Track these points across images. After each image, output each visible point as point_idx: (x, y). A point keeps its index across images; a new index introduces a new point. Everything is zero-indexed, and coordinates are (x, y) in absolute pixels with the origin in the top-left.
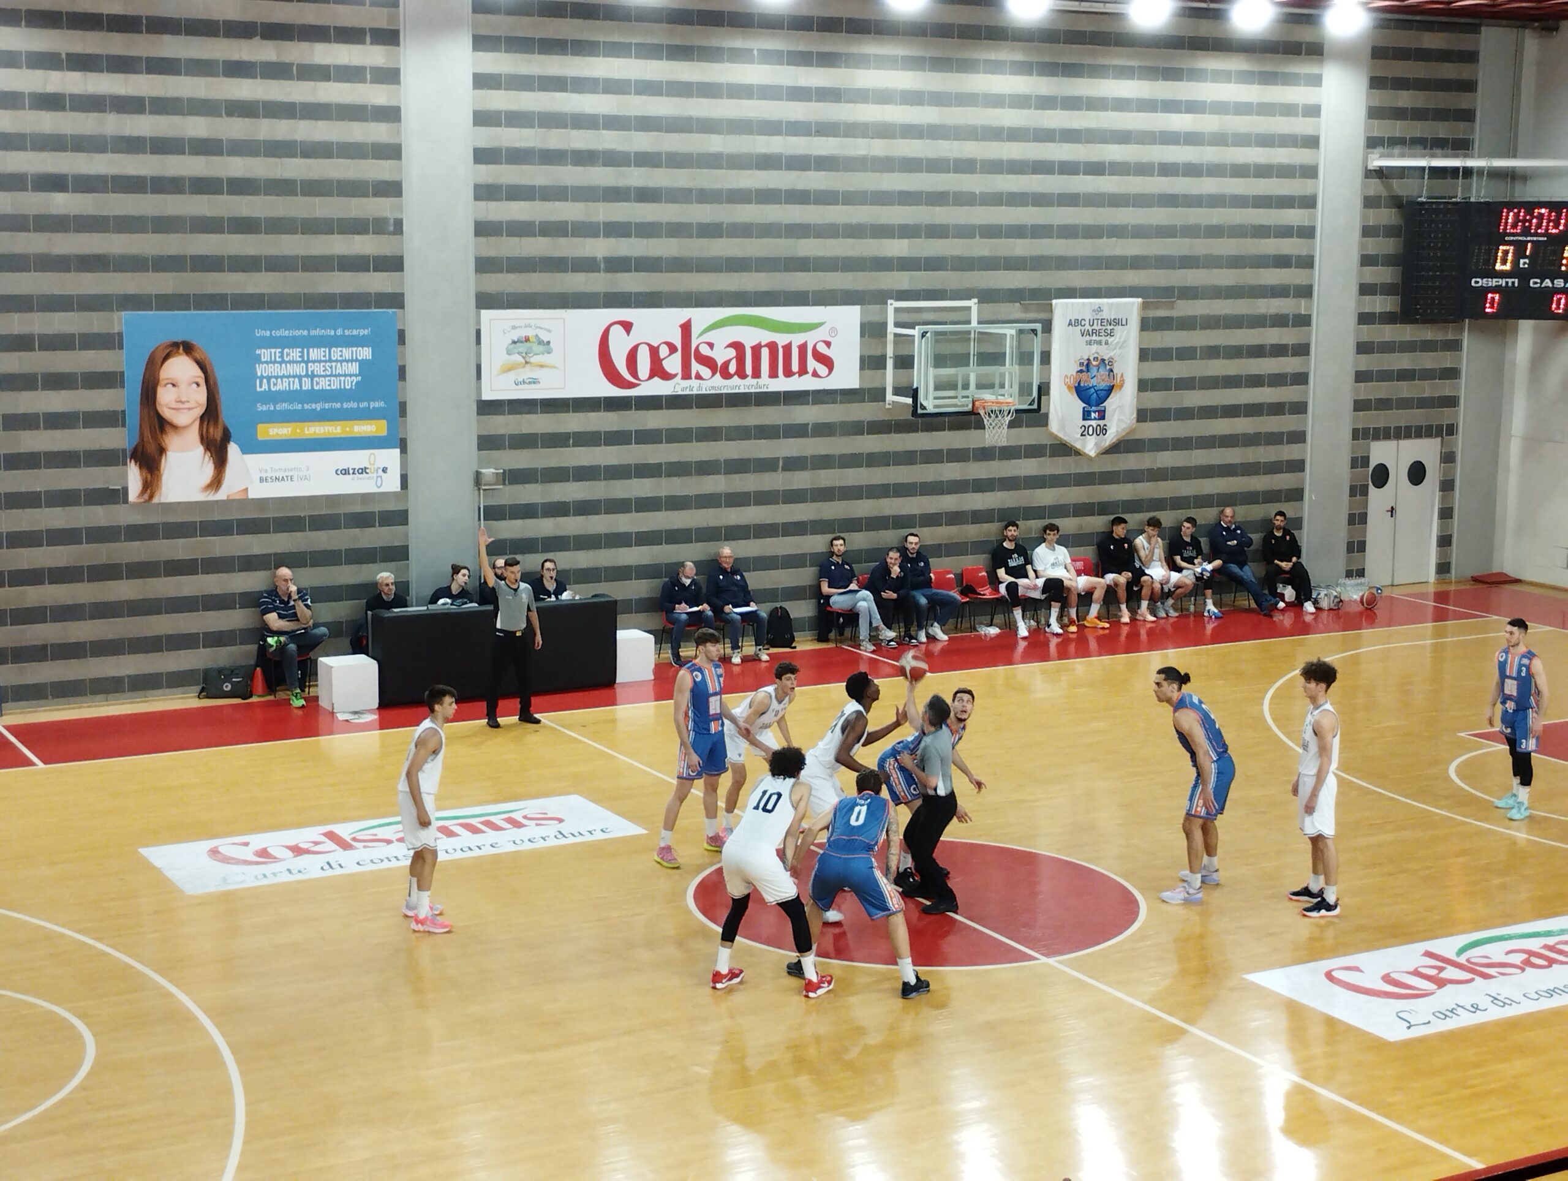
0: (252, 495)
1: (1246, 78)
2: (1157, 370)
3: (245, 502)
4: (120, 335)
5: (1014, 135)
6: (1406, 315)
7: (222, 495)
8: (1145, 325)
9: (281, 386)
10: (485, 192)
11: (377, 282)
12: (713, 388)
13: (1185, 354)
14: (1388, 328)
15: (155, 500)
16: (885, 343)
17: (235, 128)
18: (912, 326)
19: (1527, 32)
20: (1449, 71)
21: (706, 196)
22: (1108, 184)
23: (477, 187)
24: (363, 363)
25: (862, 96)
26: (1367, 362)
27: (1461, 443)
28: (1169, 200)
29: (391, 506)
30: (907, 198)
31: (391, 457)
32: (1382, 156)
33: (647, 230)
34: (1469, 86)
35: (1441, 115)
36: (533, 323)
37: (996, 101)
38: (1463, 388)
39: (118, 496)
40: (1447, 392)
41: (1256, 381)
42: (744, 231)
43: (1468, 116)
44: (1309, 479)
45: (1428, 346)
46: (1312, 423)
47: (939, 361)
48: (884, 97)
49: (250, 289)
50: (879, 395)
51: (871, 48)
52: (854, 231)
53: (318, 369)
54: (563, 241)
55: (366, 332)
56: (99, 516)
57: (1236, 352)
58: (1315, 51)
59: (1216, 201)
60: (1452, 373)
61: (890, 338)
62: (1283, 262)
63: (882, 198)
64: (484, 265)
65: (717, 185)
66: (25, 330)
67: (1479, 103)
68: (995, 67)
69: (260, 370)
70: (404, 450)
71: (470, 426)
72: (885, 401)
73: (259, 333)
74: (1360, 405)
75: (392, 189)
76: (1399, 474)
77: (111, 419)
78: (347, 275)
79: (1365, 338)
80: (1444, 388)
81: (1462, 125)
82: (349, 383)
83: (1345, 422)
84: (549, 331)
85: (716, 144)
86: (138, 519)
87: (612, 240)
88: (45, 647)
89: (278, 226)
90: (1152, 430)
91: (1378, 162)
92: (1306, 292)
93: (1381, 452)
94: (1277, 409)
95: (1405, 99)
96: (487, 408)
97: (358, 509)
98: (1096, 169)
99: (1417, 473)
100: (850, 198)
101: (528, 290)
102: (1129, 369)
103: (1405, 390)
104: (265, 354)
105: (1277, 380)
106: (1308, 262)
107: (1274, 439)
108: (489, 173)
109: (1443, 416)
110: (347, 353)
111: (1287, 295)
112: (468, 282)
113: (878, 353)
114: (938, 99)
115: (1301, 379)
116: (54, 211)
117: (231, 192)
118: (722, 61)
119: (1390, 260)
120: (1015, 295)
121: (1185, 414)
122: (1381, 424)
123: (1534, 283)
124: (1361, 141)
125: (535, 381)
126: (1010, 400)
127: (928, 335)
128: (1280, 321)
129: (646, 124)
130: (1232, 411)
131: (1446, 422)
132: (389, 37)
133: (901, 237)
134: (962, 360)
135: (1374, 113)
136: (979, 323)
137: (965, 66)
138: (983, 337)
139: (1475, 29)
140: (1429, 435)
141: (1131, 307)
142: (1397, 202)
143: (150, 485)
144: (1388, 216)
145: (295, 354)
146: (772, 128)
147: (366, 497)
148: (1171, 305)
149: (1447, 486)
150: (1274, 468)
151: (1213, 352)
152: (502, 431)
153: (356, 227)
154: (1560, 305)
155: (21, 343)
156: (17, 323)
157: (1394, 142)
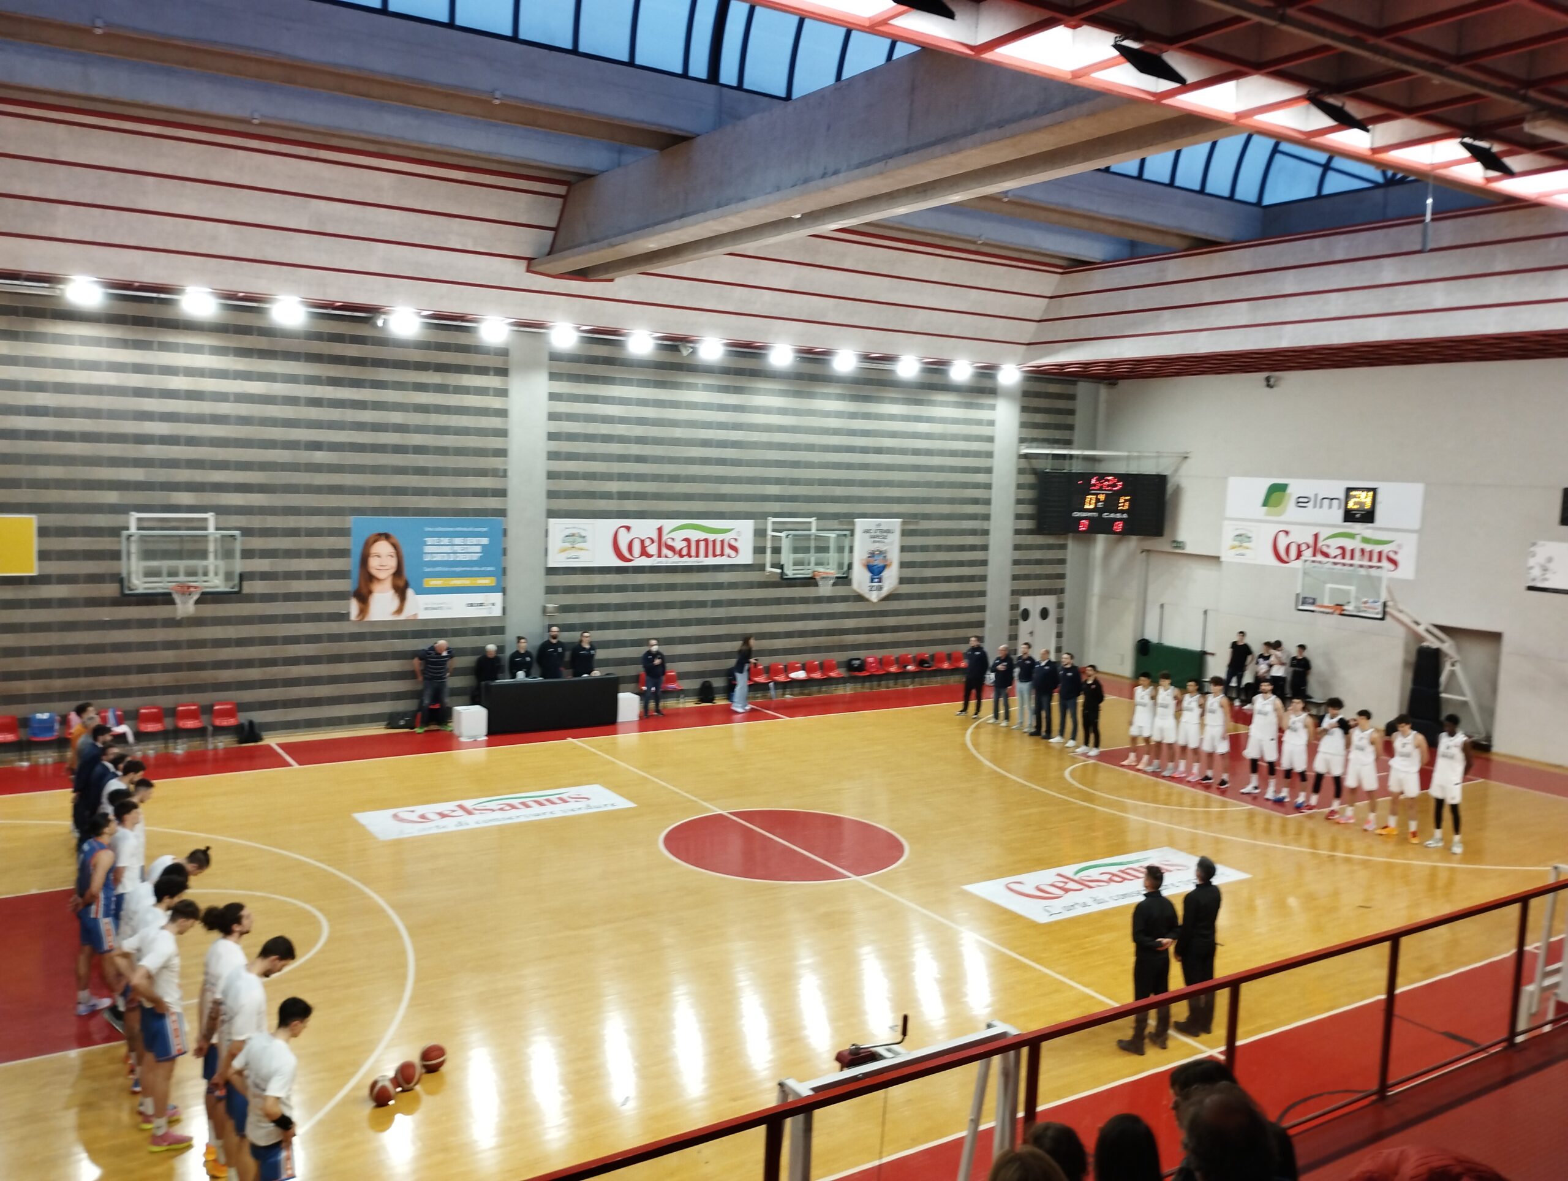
0: (420, 617)
1: (957, 405)
2: (910, 557)
4: (350, 529)
5: (836, 432)
6: (1039, 530)
7: (402, 617)
8: (905, 533)
9: (438, 558)
10: (553, 456)
11: (492, 503)
12: (674, 562)
13: (924, 549)
14: (1030, 537)
16: (765, 541)
17: (416, 419)
18: (780, 531)
19: (1101, 386)
20: (1062, 404)
21: (672, 460)
22: (885, 459)
23: (548, 452)
24: (483, 545)
25: (756, 410)
26: (1019, 555)
27: (1067, 598)
29: (497, 624)
30: (779, 464)
31: (497, 597)
32: (1027, 448)
33: (640, 478)
34: (1071, 412)
35: (1058, 427)
36: (576, 526)
38: (1069, 569)
39: (344, 617)
40: (1061, 571)
41: (961, 564)
42: (692, 479)
43: (1071, 427)
44: (988, 616)
45: (1050, 547)
46: (990, 586)
47: (796, 550)
48: (768, 411)
49: (422, 505)
50: (762, 567)
51: (762, 384)
52: (751, 481)
53: (458, 549)
54: (595, 482)
55: (484, 529)
56: (334, 627)
57: (950, 548)
58: (992, 391)
59: (941, 469)
60: (1062, 562)
61: (769, 537)
62: (975, 501)
63: (766, 464)
64: (552, 495)
65: (679, 455)
66: (298, 525)
67: (1077, 420)
68: (827, 397)
69: (427, 549)
70: (504, 595)
71: (541, 582)
72: (764, 570)
73: (427, 529)
74: (1015, 578)
75: (502, 453)
76: (1035, 614)
77: (342, 575)
78: (476, 498)
79: (1018, 542)
80: (1056, 569)
81: (1067, 432)
82: (475, 557)
83: (1007, 586)
84: (585, 530)
85: (678, 433)
87: (621, 483)
89: (439, 472)
90: (907, 589)
91: (1024, 450)
92: (987, 517)
93: (1026, 602)
94: (972, 579)
95: (1039, 418)
96: (551, 571)
97: (478, 625)
98: (879, 451)
99: (1044, 614)
100: (749, 463)
102: (894, 556)
103: (1038, 570)
104: (429, 540)
105: (972, 563)
106: (987, 502)
107: (970, 594)
108: (555, 446)
109: (1057, 584)
110: (474, 540)
111: (976, 519)
112: (542, 503)
113: (763, 545)
114: (796, 412)
115: (984, 563)
116: (315, 461)
117: (414, 453)
118: (682, 389)
119: (1031, 502)
120: (836, 516)
121: (924, 580)
122: (1026, 587)
123: (1105, 515)
124: (1015, 440)
125: (577, 557)
126: (832, 572)
127: (790, 536)
128: (973, 532)
130: (948, 579)
131: (1059, 586)
132: (503, 372)
133: (776, 484)
134: (807, 550)
135: (1023, 425)
136: (816, 530)
137: (811, 395)
138: (817, 538)
139: (1074, 383)
140: (1051, 593)
141: (895, 524)
142: (1035, 472)
143: (363, 611)
144: (1030, 479)
145: (445, 540)
147: (482, 619)
148: (917, 523)
149: (1060, 621)
150: (970, 610)
151: (939, 548)
152: (558, 584)
153: (483, 473)
154: (1119, 527)
155: (294, 532)
156: (292, 522)
157: (1034, 440)
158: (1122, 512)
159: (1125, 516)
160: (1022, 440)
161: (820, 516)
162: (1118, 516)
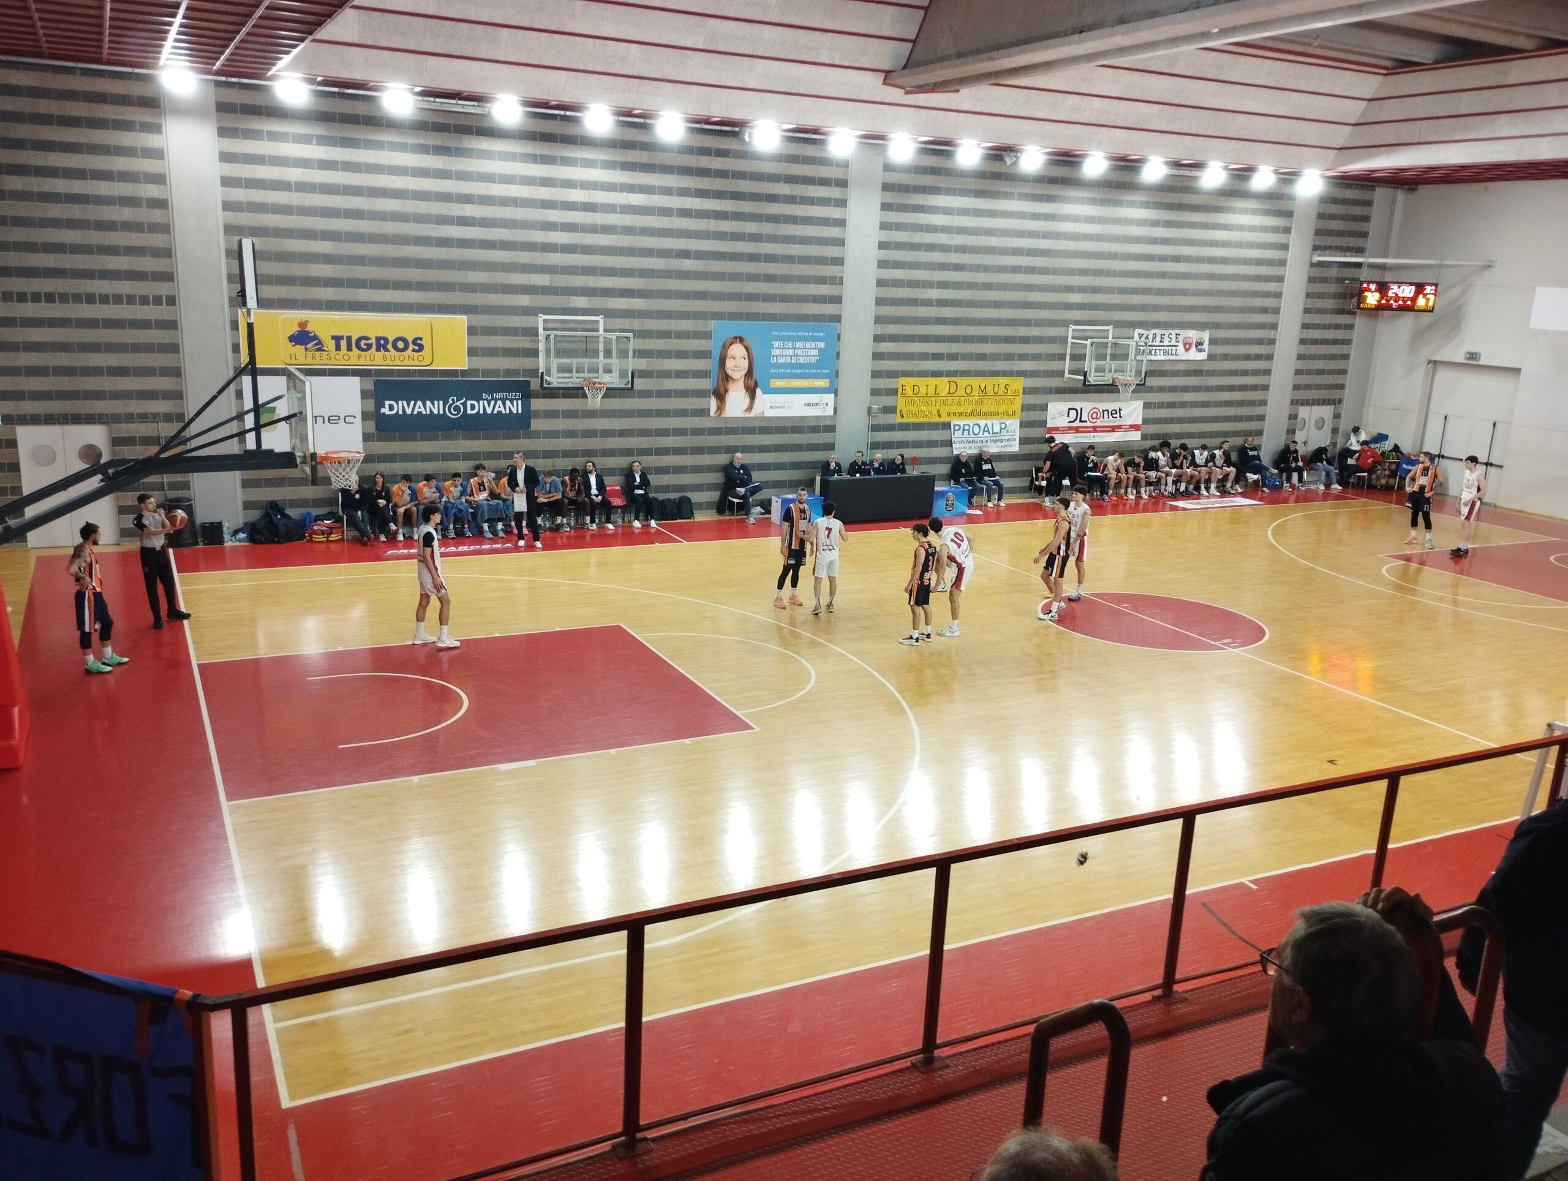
1: (1256, 212)
3: (763, 418)
4: (711, 331)
5: (1138, 240)
7: (752, 414)
9: (782, 360)
10: (882, 264)
11: (829, 309)
13: (1212, 358)
14: (1313, 347)
15: (722, 416)
16: (1066, 347)
17: (768, 228)
18: (1084, 339)
19: (1399, 191)
20: (1358, 211)
21: (986, 269)
22: (1181, 267)
23: (879, 261)
24: (820, 350)
25: (1066, 218)
26: (1302, 365)
27: (1344, 409)
28: (1211, 277)
29: (828, 423)
30: (1083, 272)
31: (830, 398)
32: (1319, 255)
33: (957, 285)
34: (1366, 219)
35: (1352, 234)
37: (1131, 222)
38: (1349, 380)
40: (1340, 382)
41: (1245, 373)
42: (1003, 287)
43: (1364, 235)
44: (1267, 424)
45: (1333, 357)
46: (1272, 395)
47: (1098, 357)
48: (1076, 219)
49: (771, 311)
50: (1061, 374)
51: (1072, 193)
52: (1056, 289)
53: (798, 351)
54: (917, 290)
55: (822, 334)
56: (696, 422)
57: (1236, 357)
58: (1291, 198)
59: (1235, 277)
60: (1344, 372)
61: (1069, 344)
62: (1264, 310)
63: (1071, 272)
64: (880, 302)
65: (993, 263)
66: (669, 328)
67: (1371, 227)
68: (1132, 204)
70: (836, 395)
71: (866, 383)
72: (1063, 376)
73: (774, 333)
74: (1296, 387)
75: (839, 261)
76: (1311, 424)
77: (703, 374)
78: (816, 305)
79: (1302, 352)
80: (1337, 380)
81: (1361, 239)
82: (813, 360)
83: (1288, 395)
85: (994, 241)
86: (714, 425)
87: (940, 290)
88: (669, 486)
89: (786, 279)
90: (1192, 397)
91: (1317, 259)
92: (1274, 327)
93: (1303, 412)
94: (1254, 388)
95: (1334, 225)
96: (876, 374)
97: (813, 424)
99: (1320, 424)
100: (1055, 271)
101: (899, 315)
103: (1319, 380)
104: (776, 344)
105: (1256, 373)
106: (1277, 311)
107: (1252, 403)
108: (885, 255)
109: (1335, 394)
110: (813, 345)
111: (1263, 328)
112: (871, 310)
113: (1063, 352)
114: (1103, 220)
115: (1268, 372)
116: (685, 269)
117: (766, 261)
118: (999, 199)
119: (1318, 311)
120: (1131, 325)
121: (1209, 389)
122: (1306, 398)
124: (1309, 248)
126: (1130, 379)
127: (1094, 344)
128: (1260, 342)
129: (961, 230)
130: (1232, 388)
131: (1338, 397)
132: (843, 183)
133: (1079, 292)
135: (1318, 233)
136: (1113, 338)
137: (1117, 203)
138: (1115, 345)
139: (1373, 188)
140: (1329, 404)
142: (1325, 280)
143: (720, 408)
144: (1319, 287)
145: (790, 344)
146: (1021, 234)
147: (817, 418)
149: (1335, 431)
150: (1250, 419)
151: (1226, 357)
152: (882, 386)
153: (822, 280)
155: (666, 335)
156: (665, 325)
157: (1326, 248)
160: (1316, 248)
161: (1117, 324)
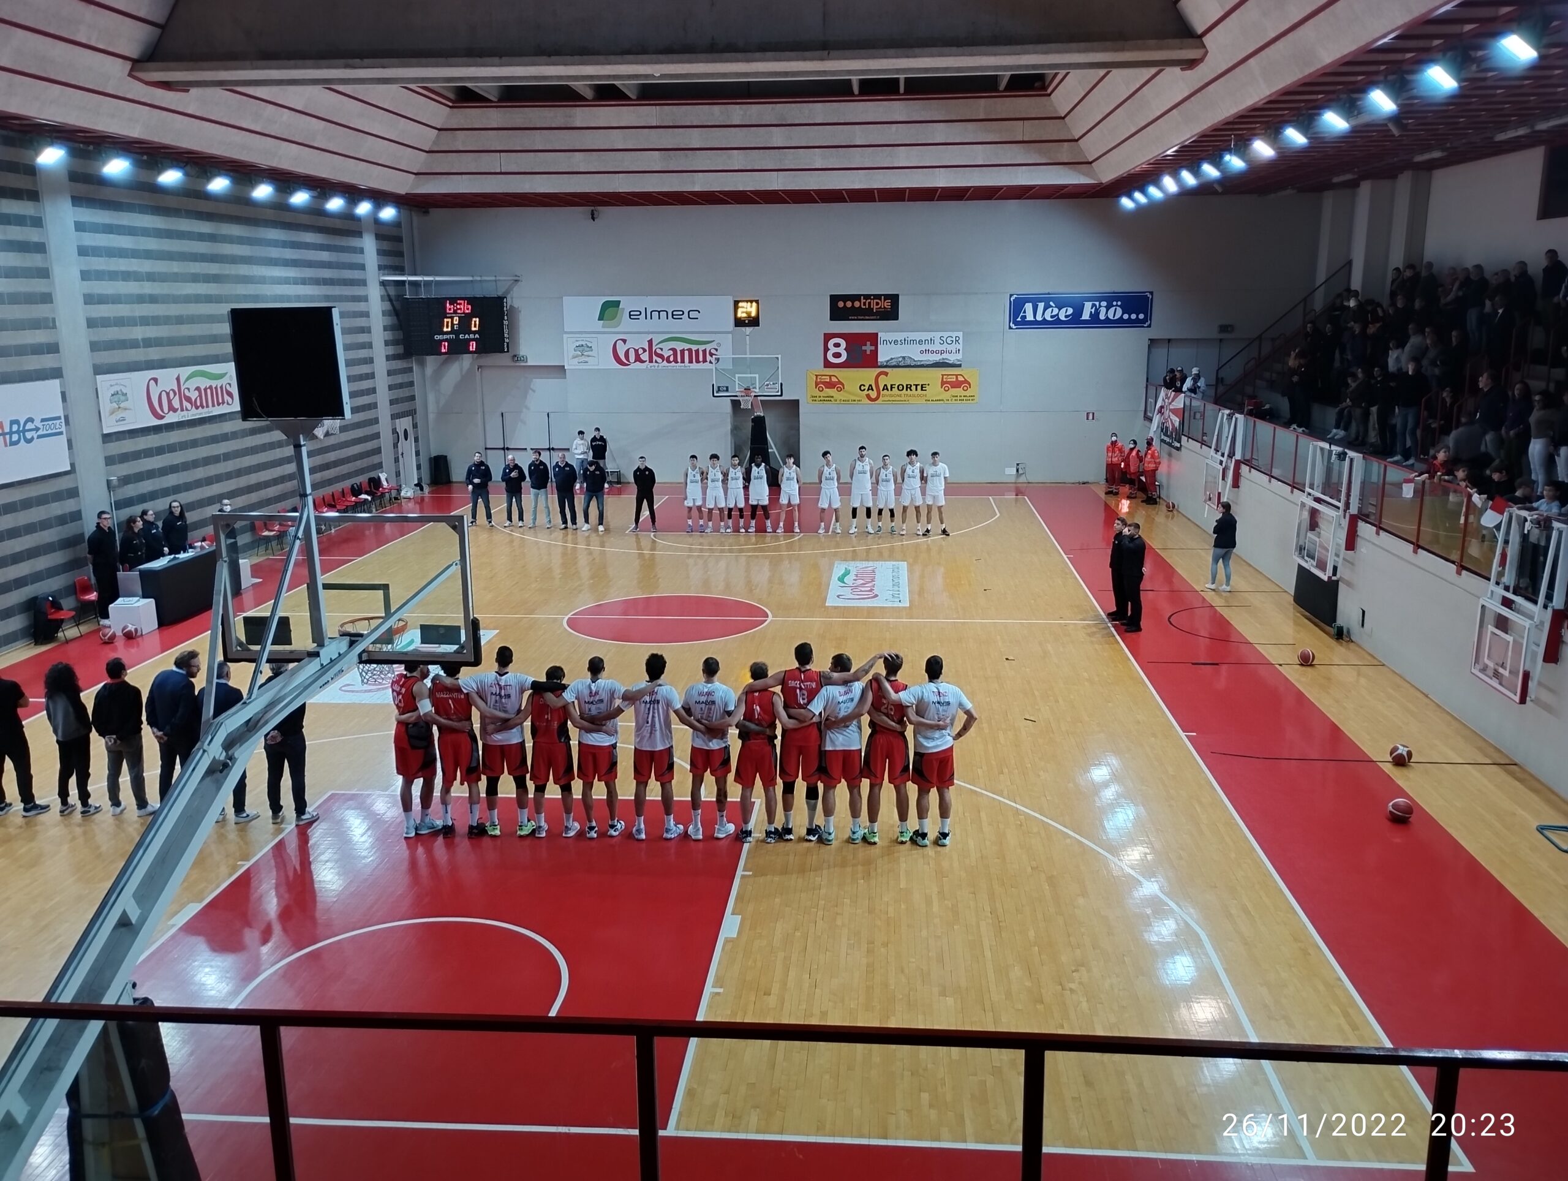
10: (89, 299)
11: (49, 361)
14: (394, 363)
19: (413, 213)
20: (395, 231)
26: (391, 380)
27: (417, 417)
32: (383, 275)
33: (156, 321)
35: (396, 254)
38: (417, 391)
40: (413, 393)
44: (382, 441)
45: (406, 371)
46: (380, 413)
54: (124, 329)
60: (412, 384)
62: (363, 330)
64: (93, 347)
71: (101, 452)
74: (391, 401)
75: (48, 299)
76: (402, 436)
79: (389, 368)
80: (410, 392)
81: (401, 258)
83: (389, 411)
87: (143, 328)
92: (371, 345)
93: (397, 425)
94: (369, 407)
95: (385, 245)
96: (107, 438)
99: (406, 435)
101: (114, 361)
103: (401, 393)
105: (368, 392)
106: (369, 330)
107: (371, 422)
108: (88, 287)
109: (411, 406)
111: (365, 348)
112: (88, 358)
115: (374, 391)
119: (392, 328)
122: (397, 411)
124: (377, 268)
128: (367, 361)
131: (413, 408)
135: (379, 252)
140: (409, 414)
144: (388, 306)
149: (416, 440)
152: (116, 452)
153: (35, 325)
154: (473, 346)
157: (385, 270)
158: (475, 333)
159: (477, 336)
162: (472, 336)
